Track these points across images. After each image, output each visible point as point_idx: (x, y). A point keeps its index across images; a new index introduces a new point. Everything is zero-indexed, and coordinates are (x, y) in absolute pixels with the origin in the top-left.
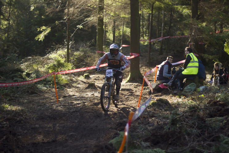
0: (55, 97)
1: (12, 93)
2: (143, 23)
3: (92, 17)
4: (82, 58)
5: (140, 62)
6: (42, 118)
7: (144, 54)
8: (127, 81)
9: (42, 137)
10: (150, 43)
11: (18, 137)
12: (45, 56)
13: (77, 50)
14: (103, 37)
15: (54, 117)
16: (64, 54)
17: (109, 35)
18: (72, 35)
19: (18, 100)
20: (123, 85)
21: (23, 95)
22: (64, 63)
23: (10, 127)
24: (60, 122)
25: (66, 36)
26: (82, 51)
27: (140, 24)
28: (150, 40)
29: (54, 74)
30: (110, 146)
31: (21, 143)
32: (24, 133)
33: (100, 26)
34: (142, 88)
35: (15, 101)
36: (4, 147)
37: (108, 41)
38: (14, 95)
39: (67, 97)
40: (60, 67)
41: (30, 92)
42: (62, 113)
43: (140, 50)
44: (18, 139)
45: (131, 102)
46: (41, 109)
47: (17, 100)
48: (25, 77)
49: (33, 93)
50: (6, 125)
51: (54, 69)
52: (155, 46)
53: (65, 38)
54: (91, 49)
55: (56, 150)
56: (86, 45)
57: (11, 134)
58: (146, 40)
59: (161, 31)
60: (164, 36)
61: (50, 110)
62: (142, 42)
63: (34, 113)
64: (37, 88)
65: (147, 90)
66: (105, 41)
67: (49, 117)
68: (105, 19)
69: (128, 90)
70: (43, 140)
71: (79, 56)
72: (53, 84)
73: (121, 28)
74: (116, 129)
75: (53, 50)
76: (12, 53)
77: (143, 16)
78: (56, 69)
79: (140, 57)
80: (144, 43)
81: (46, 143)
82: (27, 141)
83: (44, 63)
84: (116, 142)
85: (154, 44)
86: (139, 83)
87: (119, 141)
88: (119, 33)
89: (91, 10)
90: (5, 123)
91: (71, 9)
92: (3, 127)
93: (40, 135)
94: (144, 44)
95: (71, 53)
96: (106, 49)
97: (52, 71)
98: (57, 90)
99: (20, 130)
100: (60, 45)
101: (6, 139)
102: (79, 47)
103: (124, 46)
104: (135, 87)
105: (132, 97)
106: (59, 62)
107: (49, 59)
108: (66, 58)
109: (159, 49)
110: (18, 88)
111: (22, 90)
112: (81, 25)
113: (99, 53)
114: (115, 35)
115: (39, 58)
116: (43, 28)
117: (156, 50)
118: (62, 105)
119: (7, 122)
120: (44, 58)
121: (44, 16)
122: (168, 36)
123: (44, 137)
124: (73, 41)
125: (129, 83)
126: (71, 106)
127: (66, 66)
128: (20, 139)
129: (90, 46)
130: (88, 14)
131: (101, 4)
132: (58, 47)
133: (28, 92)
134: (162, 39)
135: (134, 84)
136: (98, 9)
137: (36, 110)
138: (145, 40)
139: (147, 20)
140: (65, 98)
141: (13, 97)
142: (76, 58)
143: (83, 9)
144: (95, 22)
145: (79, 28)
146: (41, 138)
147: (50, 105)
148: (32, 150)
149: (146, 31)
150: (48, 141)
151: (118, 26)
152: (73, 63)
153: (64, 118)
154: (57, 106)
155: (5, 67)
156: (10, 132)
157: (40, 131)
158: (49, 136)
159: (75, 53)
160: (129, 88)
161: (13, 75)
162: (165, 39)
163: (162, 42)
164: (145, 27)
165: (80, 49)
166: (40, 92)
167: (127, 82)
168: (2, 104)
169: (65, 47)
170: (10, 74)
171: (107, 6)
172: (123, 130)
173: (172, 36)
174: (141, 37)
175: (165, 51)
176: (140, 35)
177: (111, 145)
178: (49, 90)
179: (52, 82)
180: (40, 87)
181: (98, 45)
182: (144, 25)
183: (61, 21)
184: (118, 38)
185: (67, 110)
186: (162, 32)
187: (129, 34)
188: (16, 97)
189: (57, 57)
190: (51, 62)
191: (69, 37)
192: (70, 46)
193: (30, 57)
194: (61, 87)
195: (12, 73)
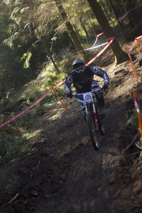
0: (63, 107)
1: (26, 122)
2: (105, 9)
3: (60, 25)
4: (69, 64)
5: (119, 43)
6: (62, 130)
7: (119, 34)
8: (115, 64)
9: (70, 146)
10: (119, 22)
11: (50, 156)
12: (37, 77)
13: (61, 59)
14: (77, 37)
15: (71, 125)
16: (52, 68)
17: (81, 33)
18: (51, 49)
19: (35, 126)
20: (115, 69)
21: (36, 119)
22: (56, 76)
23: (39, 151)
24: (78, 126)
25: (47, 52)
26: (66, 58)
27: (102, 10)
28: (118, 20)
29: (53, 89)
30: (129, 127)
31: (54, 160)
32: (53, 150)
33: (70, 30)
34: (132, 63)
35: (32, 127)
36: (43, 169)
37: (83, 38)
38: (29, 123)
39: (73, 103)
40: (54, 81)
41: (40, 114)
42: (76, 119)
43: (114, 32)
44: (51, 157)
45: (128, 81)
46: (57, 123)
47: (33, 125)
48: (30, 103)
49: (43, 113)
50: (35, 151)
51: (50, 85)
52: (124, 22)
53: (46, 54)
54: (72, 53)
55: (86, 151)
56: (66, 51)
57: (43, 157)
58: (115, 21)
59: (123, 8)
60: (128, 11)
61: (65, 121)
62: (112, 25)
63: (53, 129)
64: (45, 107)
65: (137, 64)
66: (80, 40)
67: (67, 126)
68: (71, 22)
69: (120, 71)
70: (72, 148)
71: (65, 63)
72: (56, 97)
73: (88, 22)
74: (127, 109)
75: (41, 69)
76: (9, 89)
77: (102, 3)
78: (52, 83)
79: (117, 38)
80: (114, 24)
81: (75, 149)
82: (59, 156)
83: (40, 83)
84: (132, 121)
85: (123, 21)
86: (126, 61)
87: (135, 119)
88: (89, 27)
89: (56, 20)
90: (33, 149)
91: (40, 28)
92: (34, 154)
93: (67, 145)
94: (115, 26)
95: (57, 64)
96: (85, 46)
97: (50, 87)
98: (62, 101)
99: (49, 149)
100: (45, 62)
101: (41, 162)
102: (62, 56)
103: (98, 36)
104: (125, 66)
105: (127, 76)
106: (51, 77)
107: (42, 78)
108: (55, 71)
109: (129, 23)
110: (29, 115)
111: (33, 115)
112: (55, 37)
113: (81, 52)
114: (86, 30)
115: (33, 82)
116: (25, 56)
117: (127, 26)
118: (72, 111)
119: (35, 148)
120: (37, 80)
121: (20, 45)
122: (131, 9)
123: (71, 145)
124: (54, 53)
125: (118, 66)
126: (80, 108)
127: (59, 77)
128: (52, 156)
129: (70, 51)
130: (55, 25)
131: (62, 11)
132: (45, 65)
133: (39, 114)
134: (127, 13)
135: (123, 64)
136: (61, 16)
137: (53, 126)
138: (113, 22)
139: (107, 4)
140: (72, 104)
141: (29, 124)
142: (64, 67)
143: (49, 23)
144: (64, 29)
145: (54, 40)
146: (69, 148)
147: (62, 116)
148: (67, 161)
149: (111, 14)
150: (76, 147)
151: (84, 22)
152: (64, 72)
153: (79, 122)
154: (68, 114)
155: (9, 104)
156: (42, 155)
157: (65, 142)
158: (75, 142)
159: (61, 63)
160: (121, 69)
161: (19, 107)
162: (130, 12)
163: (129, 16)
164: (108, 11)
165: (63, 57)
166: (49, 110)
167: (116, 66)
168: (23, 136)
169: (50, 62)
170: (17, 107)
171: (68, 10)
172: (134, 107)
173: (135, 7)
174: (108, 21)
175: (135, 23)
176: (107, 20)
177: (130, 125)
178: (56, 104)
179: (54, 96)
180: (46, 106)
181: (76, 46)
182: (106, 9)
183: (36, 42)
184: (90, 31)
185: (79, 114)
186: (125, 8)
187: (98, 24)
188: (31, 124)
189: (48, 73)
190: (45, 80)
191: (49, 52)
192: (54, 59)
193: (26, 85)
194: (64, 97)
195: (18, 106)
